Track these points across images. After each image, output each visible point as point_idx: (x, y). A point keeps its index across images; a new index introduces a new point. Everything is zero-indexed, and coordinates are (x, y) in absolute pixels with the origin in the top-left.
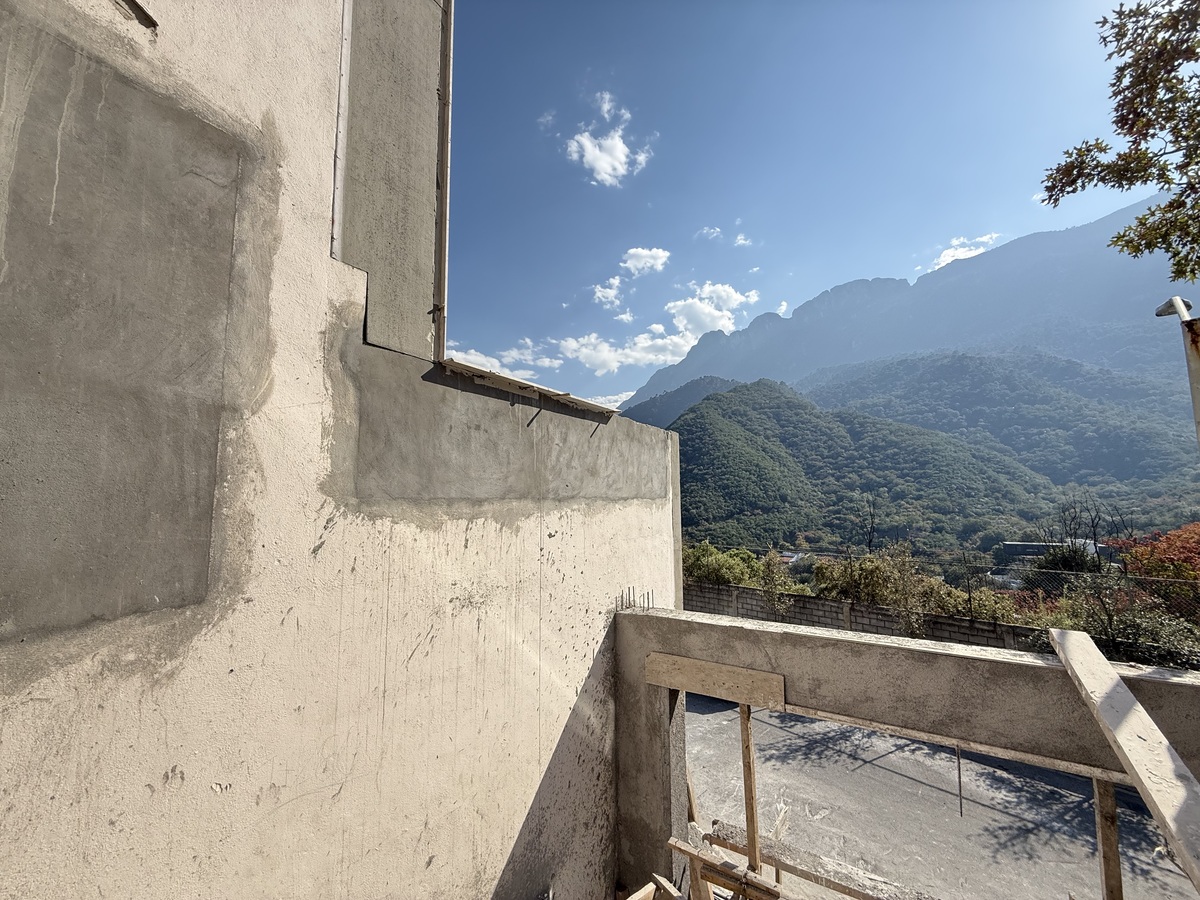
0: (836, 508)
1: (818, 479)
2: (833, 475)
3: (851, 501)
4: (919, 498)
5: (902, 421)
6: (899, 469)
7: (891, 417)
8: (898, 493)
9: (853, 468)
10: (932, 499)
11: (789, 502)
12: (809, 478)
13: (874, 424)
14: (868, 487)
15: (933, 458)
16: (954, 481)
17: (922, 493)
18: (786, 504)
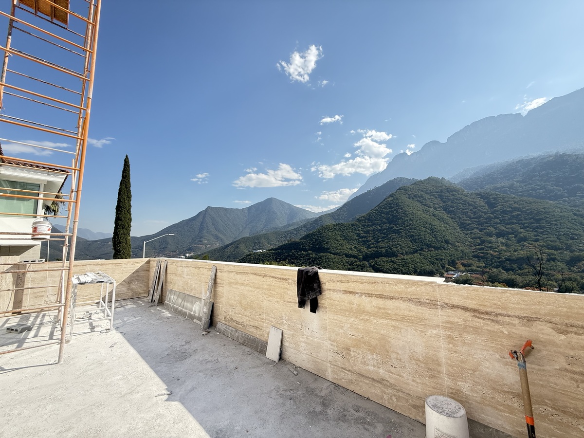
0: (481, 247)
1: (468, 230)
2: (477, 228)
3: (490, 242)
4: (536, 240)
5: (522, 196)
6: (522, 224)
7: (514, 194)
8: (522, 238)
9: (490, 224)
10: (546, 241)
11: (450, 244)
12: (462, 230)
13: (503, 198)
14: (500, 234)
15: (546, 217)
16: (561, 230)
17: (539, 237)
18: (449, 245)
